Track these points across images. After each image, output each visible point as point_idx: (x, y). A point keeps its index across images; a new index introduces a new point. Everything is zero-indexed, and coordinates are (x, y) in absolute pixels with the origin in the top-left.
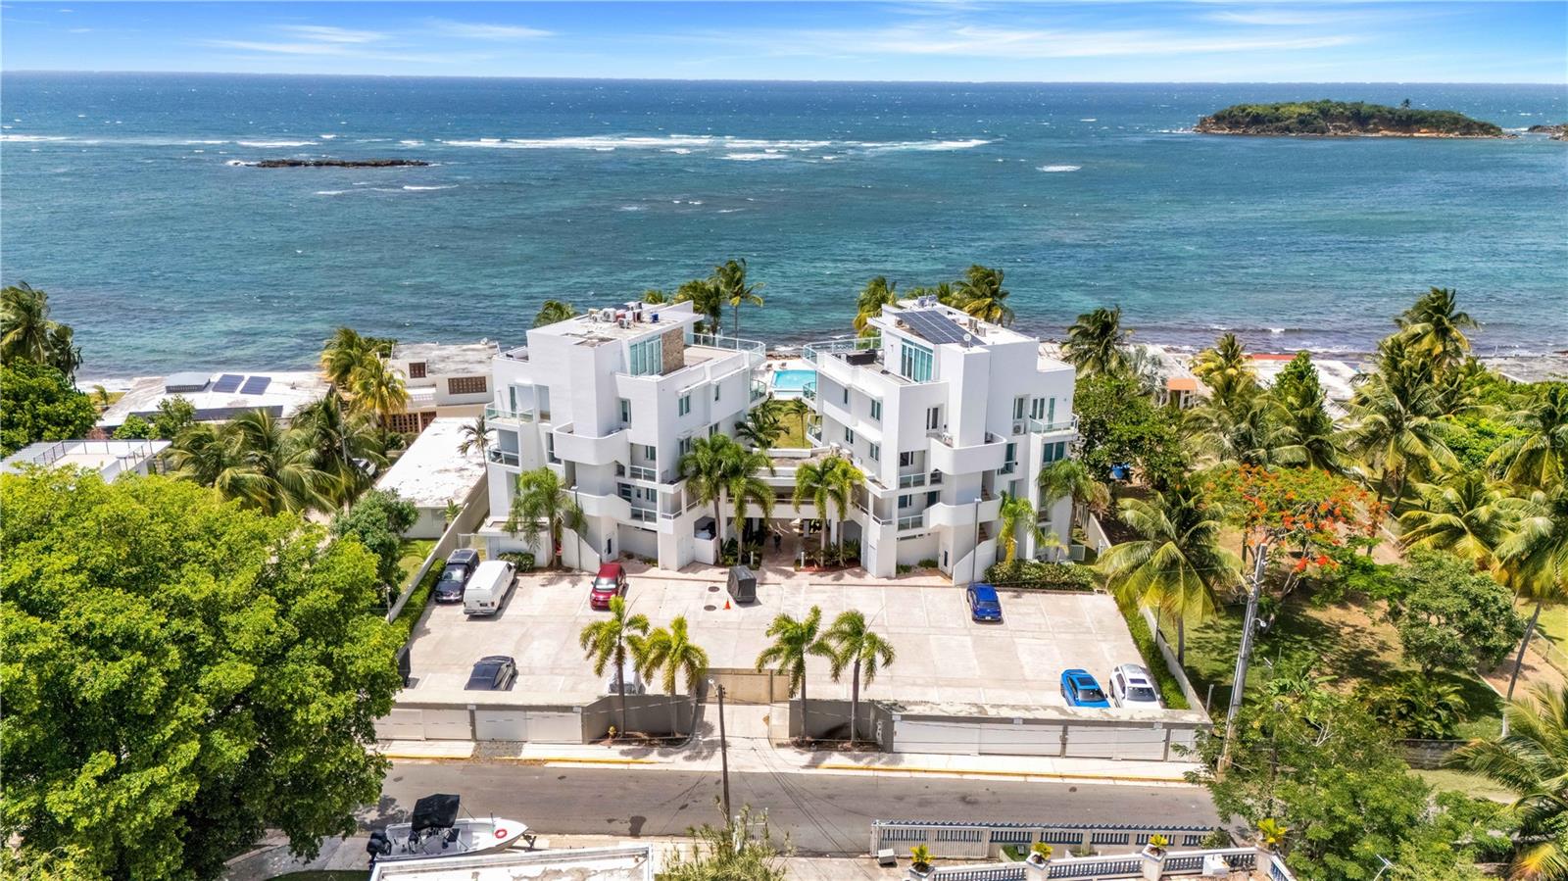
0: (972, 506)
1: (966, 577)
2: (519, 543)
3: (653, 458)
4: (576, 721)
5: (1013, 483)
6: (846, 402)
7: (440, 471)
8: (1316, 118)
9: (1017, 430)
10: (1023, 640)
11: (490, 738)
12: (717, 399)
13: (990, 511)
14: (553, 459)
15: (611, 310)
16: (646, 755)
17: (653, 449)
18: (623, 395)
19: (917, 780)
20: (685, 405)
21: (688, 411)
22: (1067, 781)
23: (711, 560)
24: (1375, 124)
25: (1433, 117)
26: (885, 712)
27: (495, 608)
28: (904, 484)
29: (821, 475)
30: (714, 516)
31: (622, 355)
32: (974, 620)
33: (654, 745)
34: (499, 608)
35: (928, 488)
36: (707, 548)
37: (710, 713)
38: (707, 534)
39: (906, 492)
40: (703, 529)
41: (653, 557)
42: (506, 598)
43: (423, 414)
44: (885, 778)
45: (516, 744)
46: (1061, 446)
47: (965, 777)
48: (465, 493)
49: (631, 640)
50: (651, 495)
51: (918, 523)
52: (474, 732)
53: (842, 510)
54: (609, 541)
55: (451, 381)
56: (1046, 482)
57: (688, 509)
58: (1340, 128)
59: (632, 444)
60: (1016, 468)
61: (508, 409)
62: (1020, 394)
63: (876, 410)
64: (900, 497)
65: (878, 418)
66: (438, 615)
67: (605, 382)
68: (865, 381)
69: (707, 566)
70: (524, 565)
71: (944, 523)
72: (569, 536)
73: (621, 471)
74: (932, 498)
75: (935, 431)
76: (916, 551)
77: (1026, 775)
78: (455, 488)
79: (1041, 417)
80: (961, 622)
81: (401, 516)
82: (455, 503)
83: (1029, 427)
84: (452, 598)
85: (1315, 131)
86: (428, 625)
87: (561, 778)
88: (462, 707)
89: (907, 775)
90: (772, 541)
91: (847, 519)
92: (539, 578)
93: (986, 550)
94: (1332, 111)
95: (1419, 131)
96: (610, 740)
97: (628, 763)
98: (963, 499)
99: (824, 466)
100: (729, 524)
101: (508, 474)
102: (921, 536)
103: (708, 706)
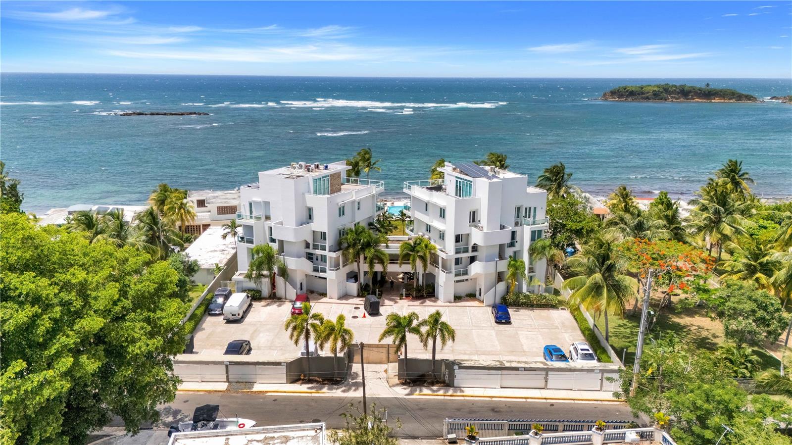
0: (493, 263)
1: (491, 302)
2: (252, 285)
3: (325, 239)
4: (283, 370)
5: (515, 253)
6: (426, 210)
7: (211, 251)
8: (662, 92)
9: (517, 224)
10: (523, 332)
11: (236, 380)
12: (359, 209)
13: (503, 266)
14: (273, 241)
15: (303, 163)
16: (321, 389)
17: (325, 233)
18: (309, 205)
19: (468, 401)
20: (342, 211)
21: (343, 214)
22: (548, 401)
23: (356, 294)
24: (692, 96)
25: (721, 92)
26: (450, 365)
27: (240, 317)
28: (457, 252)
29: (413, 248)
30: (357, 270)
31: (309, 184)
32: (496, 322)
33: (325, 384)
34: (242, 317)
35: (470, 254)
36: (353, 287)
37: (356, 368)
38: (353, 280)
39: (459, 256)
40: (351, 278)
41: (325, 292)
42: (246, 312)
43: (204, 225)
44: (450, 400)
45: (250, 384)
46: (540, 232)
47: (494, 399)
48: (225, 261)
49: (313, 326)
50: (324, 258)
51: (465, 273)
52: (227, 377)
53: (425, 266)
54: (301, 284)
55: (219, 208)
56: (532, 251)
57: (343, 266)
58: (674, 97)
59: (314, 232)
60: (517, 245)
61: (248, 213)
62: (519, 204)
63: (442, 213)
64: (456, 259)
65: (444, 217)
66: (209, 321)
67: (300, 197)
68: (437, 199)
69: (353, 297)
70: (255, 296)
71: (479, 272)
72: (280, 280)
73: (308, 246)
74: (473, 259)
75: (473, 224)
76: (464, 288)
77: (526, 398)
78: (219, 259)
79: (529, 217)
80: (489, 323)
81: (191, 268)
82: (219, 266)
83: (523, 223)
84: (217, 312)
85: (661, 99)
86: (204, 326)
87: (275, 400)
88: (221, 363)
89: (462, 398)
90: (388, 285)
91: (427, 272)
92: (263, 303)
93: (501, 286)
94: (670, 89)
95: (714, 99)
96: (300, 382)
97: (311, 393)
98: (489, 259)
99: (415, 243)
100: (365, 275)
101: (247, 248)
102: (467, 280)
103: (354, 365)
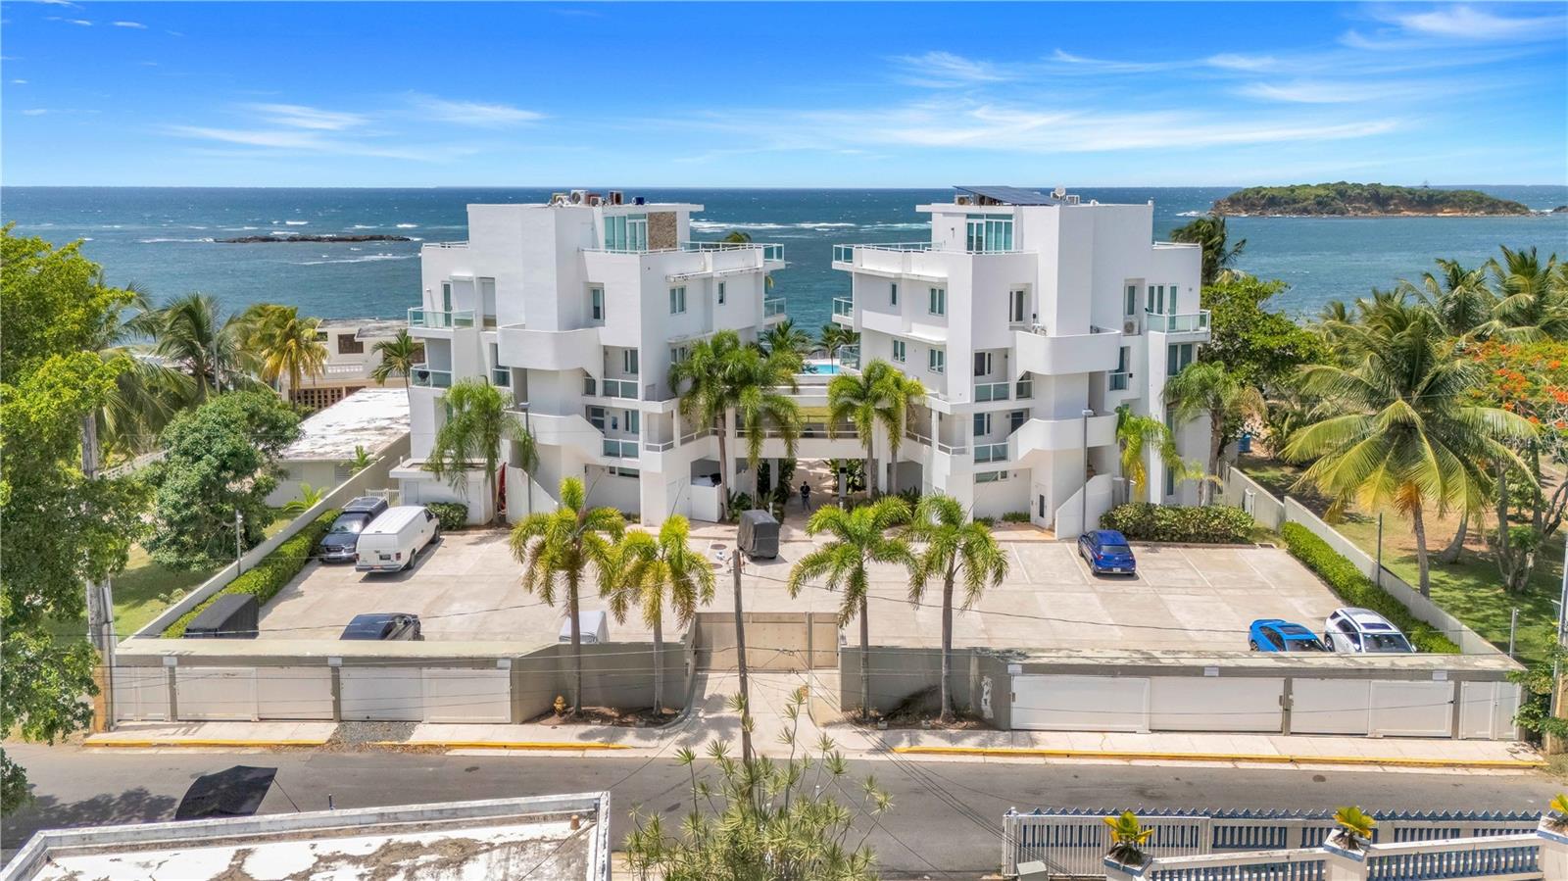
0: (1079, 422)
1: (1075, 529)
2: (444, 490)
3: (635, 371)
4: (501, 683)
5: (1129, 403)
6: (894, 302)
8: (1333, 199)
10: (1170, 597)
11: (364, 716)
12: (721, 301)
13: (1102, 431)
14: (503, 380)
15: (581, 192)
16: (613, 737)
17: (634, 352)
18: (594, 277)
19: (1058, 769)
20: (678, 298)
21: (683, 309)
22: (1303, 767)
23: (715, 515)
24: (1395, 204)
25: (1455, 196)
26: (996, 663)
27: (402, 562)
28: (981, 396)
29: (863, 391)
30: (717, 458)
31: (593, 229)
32: (1097, 574)
33: (627, 724)
34: (409, 567)
35: (1014, 404)
36: (709, 497)
37: (720, 683)
38: (709, 480)
39: (985, 408)
40: (703, 475)
41: (634, 512)
42: (419, 556)
43: (350, 390)
44: (1003, 765)
45: (407, 724)
46: (1188, 348)
47: (1135, 763)
48: (383, 446)
50: (631, 417)
51: (1001, 455)
52: (337, 704)
53: (895, 436)
54: (572, 488)
55: (385, 346)
56: (1174, 397)
57: (683, 442)
58: (1360, 209)
59: (606, 348)
60: (1132, 383)
62: (1133, 278)
63: (937, 301)
64: (975, 416)
65: (941, 312)
66: (319, 577)
67: (570, 257)
68: (922, 267)
69: (709, 523)
70: (451, 520)
71: (1038, 447)
72: (516, 478)
73: (590, 387)
74: (1018, 419)
75: (1020, 323)
76: (998, 499)
77: (1233, 759)
78: (370, 443)
79: (1160, 311)
80: (1076, 577)
82: (367, 455)
83: (1145, 325)
84: (344, 554)
85: (1334, 213)
86: (301, 588)
87: (469, 770)
88: (319, 661)
89: (1040, 761)
91: (899, 459)
92: (472, 536)
93: (1099, 488)
95: (1442, 211)
96: (555, 719)
97: (583, 748)
98: (1062, 413)
99: (868, 379)
100: (738, 471)
101: (435, 398)
102: (1004, 475)
103: (710, 675)
